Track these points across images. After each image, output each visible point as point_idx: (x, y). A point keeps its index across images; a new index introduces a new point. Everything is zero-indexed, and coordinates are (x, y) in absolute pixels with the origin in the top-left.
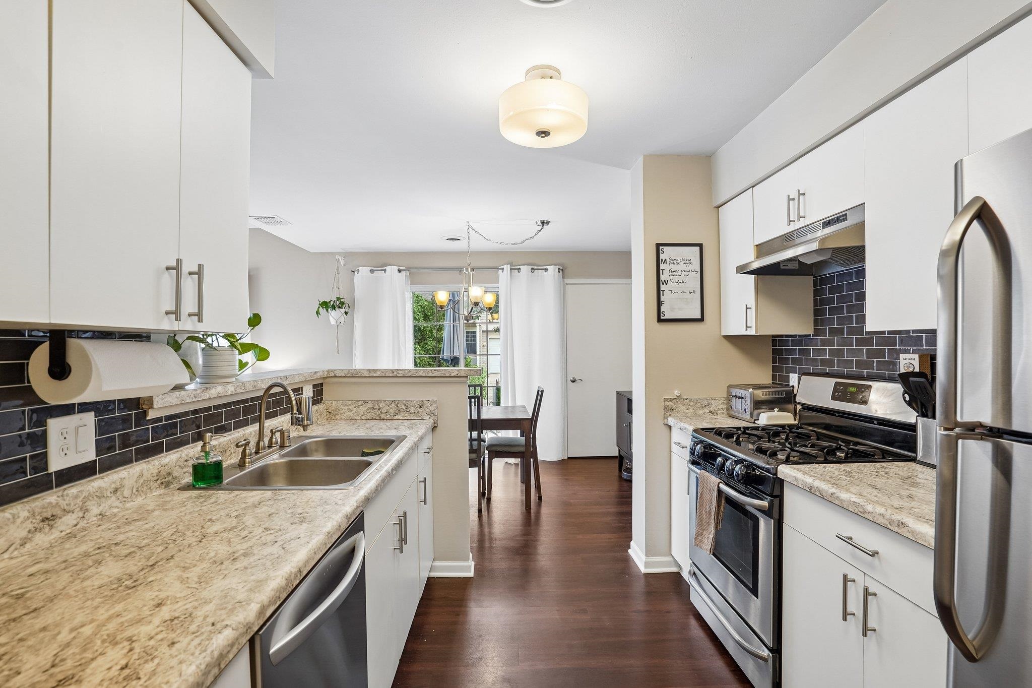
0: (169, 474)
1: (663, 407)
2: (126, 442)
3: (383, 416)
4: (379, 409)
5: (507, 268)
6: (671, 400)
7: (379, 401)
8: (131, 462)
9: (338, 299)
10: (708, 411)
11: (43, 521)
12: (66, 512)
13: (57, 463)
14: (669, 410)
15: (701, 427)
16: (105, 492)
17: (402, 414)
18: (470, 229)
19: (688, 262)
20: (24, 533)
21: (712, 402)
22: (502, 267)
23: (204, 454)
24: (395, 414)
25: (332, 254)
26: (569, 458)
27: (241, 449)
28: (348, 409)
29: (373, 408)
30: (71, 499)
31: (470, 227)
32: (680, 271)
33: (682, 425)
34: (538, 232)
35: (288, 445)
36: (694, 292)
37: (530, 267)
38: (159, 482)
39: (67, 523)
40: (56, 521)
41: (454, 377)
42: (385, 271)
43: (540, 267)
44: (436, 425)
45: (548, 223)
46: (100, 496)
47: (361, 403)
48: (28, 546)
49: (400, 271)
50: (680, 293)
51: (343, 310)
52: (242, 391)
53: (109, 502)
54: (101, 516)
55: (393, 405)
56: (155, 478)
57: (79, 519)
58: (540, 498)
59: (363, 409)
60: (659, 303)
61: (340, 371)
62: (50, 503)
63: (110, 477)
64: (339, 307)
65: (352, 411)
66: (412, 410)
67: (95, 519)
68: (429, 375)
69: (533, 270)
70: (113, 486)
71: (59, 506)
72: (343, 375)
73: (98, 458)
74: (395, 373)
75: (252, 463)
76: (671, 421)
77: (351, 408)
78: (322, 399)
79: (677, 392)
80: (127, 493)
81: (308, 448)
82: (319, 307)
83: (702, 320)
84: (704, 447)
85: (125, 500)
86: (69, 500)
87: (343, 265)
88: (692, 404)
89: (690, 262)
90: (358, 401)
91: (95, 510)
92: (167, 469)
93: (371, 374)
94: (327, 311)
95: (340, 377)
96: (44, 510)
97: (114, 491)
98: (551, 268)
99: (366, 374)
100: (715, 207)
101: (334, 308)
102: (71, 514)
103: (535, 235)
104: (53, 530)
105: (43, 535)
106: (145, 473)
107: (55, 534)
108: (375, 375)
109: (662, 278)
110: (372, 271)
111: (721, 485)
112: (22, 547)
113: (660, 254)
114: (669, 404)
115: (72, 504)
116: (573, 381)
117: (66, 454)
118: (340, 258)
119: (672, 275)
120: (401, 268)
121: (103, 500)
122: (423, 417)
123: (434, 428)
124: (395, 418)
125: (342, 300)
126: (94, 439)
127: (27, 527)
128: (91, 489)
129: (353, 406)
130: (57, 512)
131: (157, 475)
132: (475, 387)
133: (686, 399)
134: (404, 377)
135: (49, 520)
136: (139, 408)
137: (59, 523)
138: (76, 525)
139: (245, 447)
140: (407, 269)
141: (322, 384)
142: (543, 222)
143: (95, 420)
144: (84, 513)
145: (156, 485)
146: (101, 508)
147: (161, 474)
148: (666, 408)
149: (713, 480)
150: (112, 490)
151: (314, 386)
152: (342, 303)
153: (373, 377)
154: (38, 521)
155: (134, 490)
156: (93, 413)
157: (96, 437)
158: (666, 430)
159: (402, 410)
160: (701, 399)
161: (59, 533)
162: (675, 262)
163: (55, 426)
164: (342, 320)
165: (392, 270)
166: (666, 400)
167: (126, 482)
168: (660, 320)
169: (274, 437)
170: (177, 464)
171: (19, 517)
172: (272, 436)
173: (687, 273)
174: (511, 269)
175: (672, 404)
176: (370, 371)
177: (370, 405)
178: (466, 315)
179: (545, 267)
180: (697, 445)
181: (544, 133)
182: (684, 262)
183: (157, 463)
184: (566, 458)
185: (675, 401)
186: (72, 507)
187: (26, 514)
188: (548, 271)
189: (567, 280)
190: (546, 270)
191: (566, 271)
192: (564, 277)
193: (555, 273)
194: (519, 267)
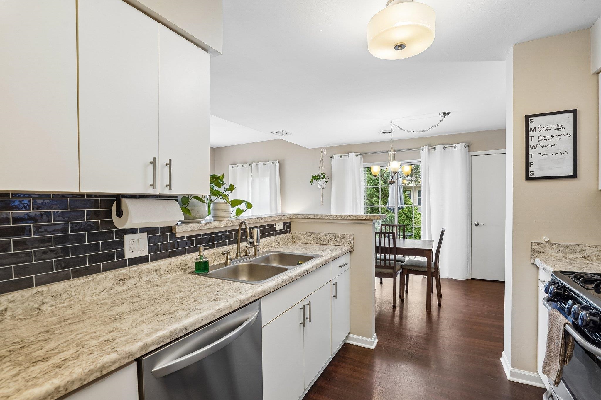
0: (186, 265)
1: (530, 250)
2: (165, 247)
3: (322, 242)
4: (320, 238)
5: (426, 148)
6: (539, 244)
7: (320, 233)
8: (167, 257)
9: (322, 174)
10: (580, 256)
11: (119, 280)
12: (131, 278)
13: (128, 255)
14: (536, 253)
15: (563, 270)
16: (150, 270)
17: (332, 242)
18: (393, 125)
19: (559, 127)
20: (111, 285)
21: (586, 248)
22: (422, 148)
23: (200, 257)
24: (329, 241)
25: (320, 148)
26: (472, 279)
27: (226, 256)
28: (303, 237)
29: (316, 237)
30: (133, 272)
31: (392, 124)
32: (550, 136)
33: (545, 266)
34: (441, 121)
35: (257, 255)
36: (566, 153)
37: (443, 146)
38: (180, 268)
39: (131, 283)
40: (126, 281)
41: (363, 220)
42: (348, 156)
43: (450, 146)
44: (352, 250)
45: (448, 113)
46: (148, 272)
47: (310, 234)
48: (112, 291)
49: (357, 155)
50: (550, 154)
51: (325, 180)
52: (231, 225)
53: (153, 275)
54: (148, 282)
55: (327, 236)
56: (178, 266)
57: (137, 282)
58: (439, 305)
59: (311, 238)
60: (528, 164)
61: (299, 215)
62: (123, 273)
63: (154, 264)
64: (323, 179)
65: (305, 238)
66: (338, 239)
67: (145, 282)
68: (348, 219)
69: (445, 148)
70: (155, 268)
71: (127, 275)
72: (301, 217)
73: (149, 254)
74: (328, 217)
75: (231, 263)
76: (537, 261)
77: (305, 237)
78: (290, 231)
79: (545, 238)
80: (162, 272)
81: (270, 258)
82: (312, 179)
83: (575, 176)
84: (557, 289)
85: (161, 275)
86: (132, 273)
87: (325, 155)
88: (561, 249)
89: (562, 127)
90: (308, 233)
91: (145, 279)
92: (185, 262)
93: (316, 217)
94: (317, 180)
95: (299, 218)
96: (120, 276)
97: (155, 271)
98: (459, 146)
99: (313, 217)
100: (594, 74)
101: (320, 179)
102: (133, 279)
103: (439, 123)
104: (124, 285)
105: (119, 287)
106: (172, 263)
107: (125, 287)
108: (317, 218)
109: (531, 143)
110: (341, 157)
111: (567, 326)
112: (110, 291)
113: (529, 123)
114: (537, 247)
115: (134, 274)
116: (477, 225)
117: (133, 251)
118: (323, 150)
119: (541, 140)
120: (357, 153)
121: (149, 274)
122: (345, 244)
123: (351, 252)
124: (329, 244)
125: (324, 175)
126: (147, 245)
127: (112, 282)
128: (143, 268)
129: (306, 235)
130: (126, 277)
131: (179, 265)
132: (386, 227)
133: (555, 244)
134: (333, 219)
135: (122, 280)
136: (172, 232)
137: (127, 283)
138: (136, 284)
139: (228, 255)
140: (361, 154)
141: (290, 222)
142: (444, 114)
143: (148, 237)
144: (140, 279)
145: (179, 270)
146: (148, 278)
147: (181, 264)
148: (533, 250)
149: (562, 319)
150: (154, 270)
151: (284, 223)
152: (324, 176)
153: (316, 219)
154: (117, 280)
155: (166, 271)
156: (146, 233)
157: (148, 244)
158: (534, 269)
159: (332, 239)
160: (572, 245)
161: (127, 287)
162: (544, 129)
163: (127, 238)
164: (324, 186)
165: (352, 155)
166: (533, 244)
167: (162, 267)
168: (528, 178)
169: (248, 250)
170: (191, 260)
171: (108, 277)
172: (247, 250)
173: (559, 137)
174: (428, 149)
175: (540, 247)
176: (314, 215)
177: (315, 236)
178: (390, 180)
179: (454, 145)
180: (552, 285)
181: (400, 47)
182: (555, 128)
183: (179, 259)
184: (470, 279)
185: (543, 245)
186: (133, 276)
187: (111, 276)
188: (457, 148)
189: (472, 153)
190: (455, 147)
191: (471, 146)
192: (469, 151)
193: (462, 149)
194: (434, 147)
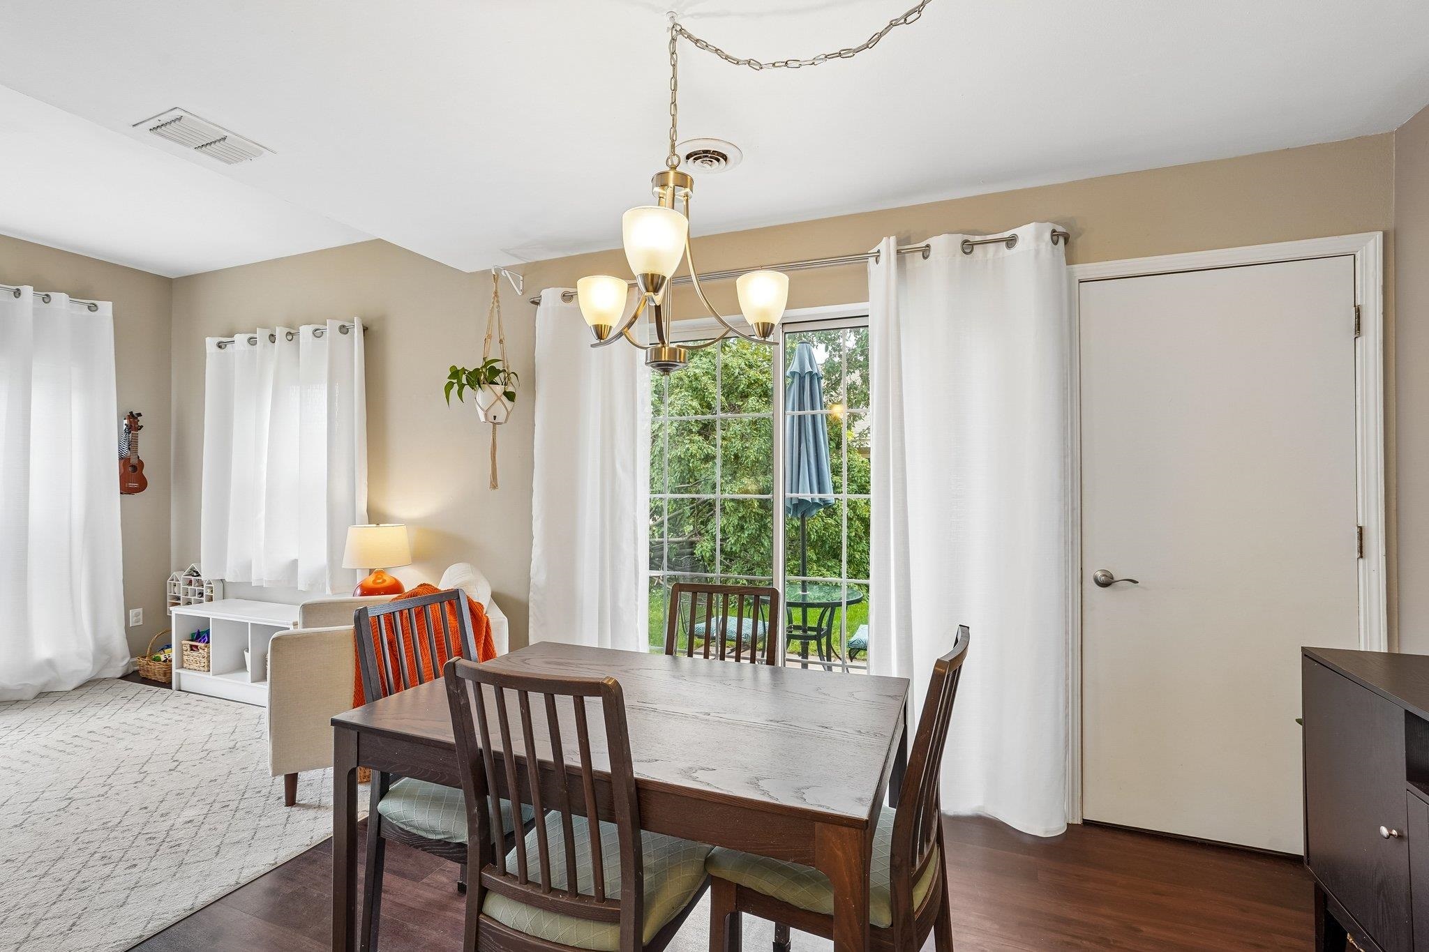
5: (889, 248)
22: (875, 249)
26: (1087, 823)
37: (960, 238)
43: (990, 236)
51: (499, 389)
64: (492, 383)
69: (968, 247)
82: (451, 382)
87: (520, 293)
94: (473, 389)
98: (1026, 233)
101: (478, 383)
110: (567, 297)
116: (1107, 584)
118: (506, 273)
125: (498, 366)
152: (495, 372)
164: (503, 410)
174: (899, 252)
179: (1007, 234)
184: (1079, 822)
188: (1019, 246)
189: (1082, 270)
190: (1011, 242)
191: (1079, 241)
192: (1070, 261)
193: (1043, 246)
194: (923, 244)
